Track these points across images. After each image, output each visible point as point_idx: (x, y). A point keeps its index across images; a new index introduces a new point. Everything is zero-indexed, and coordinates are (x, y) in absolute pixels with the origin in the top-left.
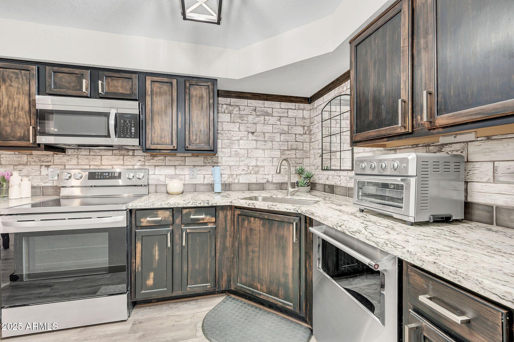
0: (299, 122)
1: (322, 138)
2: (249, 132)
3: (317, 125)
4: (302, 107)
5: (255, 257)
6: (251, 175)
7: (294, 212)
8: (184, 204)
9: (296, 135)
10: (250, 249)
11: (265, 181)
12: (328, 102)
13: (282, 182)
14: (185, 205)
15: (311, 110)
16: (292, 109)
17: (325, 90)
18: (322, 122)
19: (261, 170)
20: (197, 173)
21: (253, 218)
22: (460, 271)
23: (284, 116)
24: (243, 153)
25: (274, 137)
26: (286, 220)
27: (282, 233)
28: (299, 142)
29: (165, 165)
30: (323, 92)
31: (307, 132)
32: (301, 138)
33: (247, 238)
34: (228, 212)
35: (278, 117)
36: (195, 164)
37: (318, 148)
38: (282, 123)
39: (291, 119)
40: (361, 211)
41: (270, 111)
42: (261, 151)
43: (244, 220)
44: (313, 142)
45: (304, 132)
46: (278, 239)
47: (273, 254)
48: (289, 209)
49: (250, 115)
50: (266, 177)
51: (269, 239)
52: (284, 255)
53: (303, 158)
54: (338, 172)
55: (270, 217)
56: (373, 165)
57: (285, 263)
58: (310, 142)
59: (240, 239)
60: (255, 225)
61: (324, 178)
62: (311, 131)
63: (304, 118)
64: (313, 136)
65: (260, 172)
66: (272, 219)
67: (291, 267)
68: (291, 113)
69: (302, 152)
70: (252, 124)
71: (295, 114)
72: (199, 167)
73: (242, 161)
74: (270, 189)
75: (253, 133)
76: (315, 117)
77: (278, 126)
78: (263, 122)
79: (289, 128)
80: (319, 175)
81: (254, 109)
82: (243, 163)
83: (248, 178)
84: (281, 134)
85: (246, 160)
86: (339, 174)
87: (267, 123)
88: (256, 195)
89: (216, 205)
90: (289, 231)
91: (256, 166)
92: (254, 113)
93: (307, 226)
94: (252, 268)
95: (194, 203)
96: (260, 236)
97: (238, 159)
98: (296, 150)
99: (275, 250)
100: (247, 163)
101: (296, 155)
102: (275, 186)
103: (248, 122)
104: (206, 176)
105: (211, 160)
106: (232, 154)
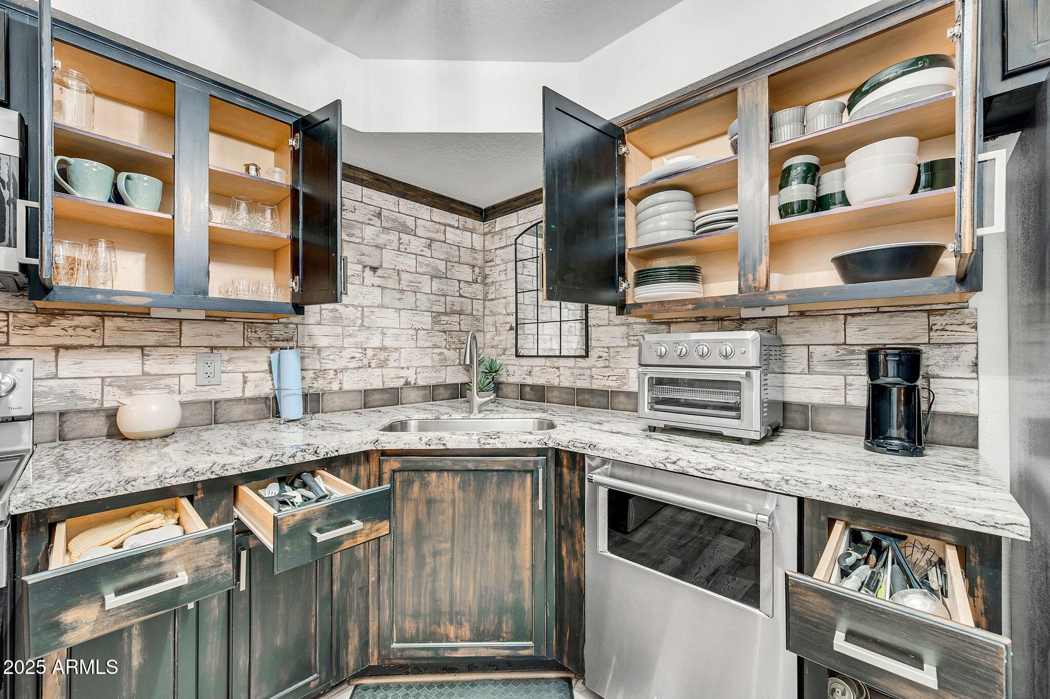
0: (466, 257)
1: (517, 293)
2: (365, 267)
3: (502, 267)
4: (471, 227)
5: (441, 565)
6: (370, 370)
7: (540, 446)
8: (244, 463)
9: (459, 283)
10: (427, 548)
11: (401, 383)
12: (529, 225)
13: (434, 382)
14: (246, 468)
15: (485, 234)
16: (453, 227)
17: (523, 201)
18: (516, 261)
19: (392, 358)
20: (224, 369)
21: (434, 475)
23: (438, 239)
24: (352, 317)
25: (420, 283)
26: (519, 467)
27: (507, 495)
28: (465, 297)
29: (103, 346)
30: (518, 204)
31: (479, 278)
32: (470, 290)
33: (418, 524)
34: (362, 468)
35: (427, 240)
36: (215, 342)
37: (505, 313)
38: (435, 254)
39: (451, 248)
40: (652, 429)
41: (410, 222)
42: (391, 314)
43: (410, 483)
44: (492, 300)
45: (474, 277)
46: (499, 511)
47: (488, 547)
48: (529, 441)
49: (368, 224)
50: (404, 373)
51: (478, 516)
52: (513, 541)
54: (555, 359)
55: (481, 465)
57: (514, 560)
58: (484, 300)
59: (399, 531)
60: (441, 489)
61: (520, 372)
62: (486, 277)
63: (473, 249)
64: (492, 289)
65: (391, 363)
66: (485, 468)
67: (528, 565)
68: (452, 235)
69: (470, 318)
70: (372, 246)
71: (458, 239)
72: (228, 351)
73: (350, 335)
74: (412, 401)
75: (374, 269)
76: (496, 249)
77: (427, 259)
78: (395, 245)
79: (449, 267)
80: (509, 366)
81: (377, 212)
82: (351, 340)
83: (364, 377)
84: (433, 277)
85: (359, 333)
86: (556, 365)
87: (406, 249)
88: (402, 418)
89: (336, 454)
90: (524, 488)
91: (381, 349)
92: (376, 221)
93: (562, 471)
94: (433, 592)
95: (276, 459)
96: (454, 514)
97: (339, 330)
98: (460, 315)
99: (492, 535)
100: (361, 340)
101: (459, 324)
102: (421, 393)
103: (363, 240)
104: (250, 376)
105: (264, 333)
106: (325, 317)
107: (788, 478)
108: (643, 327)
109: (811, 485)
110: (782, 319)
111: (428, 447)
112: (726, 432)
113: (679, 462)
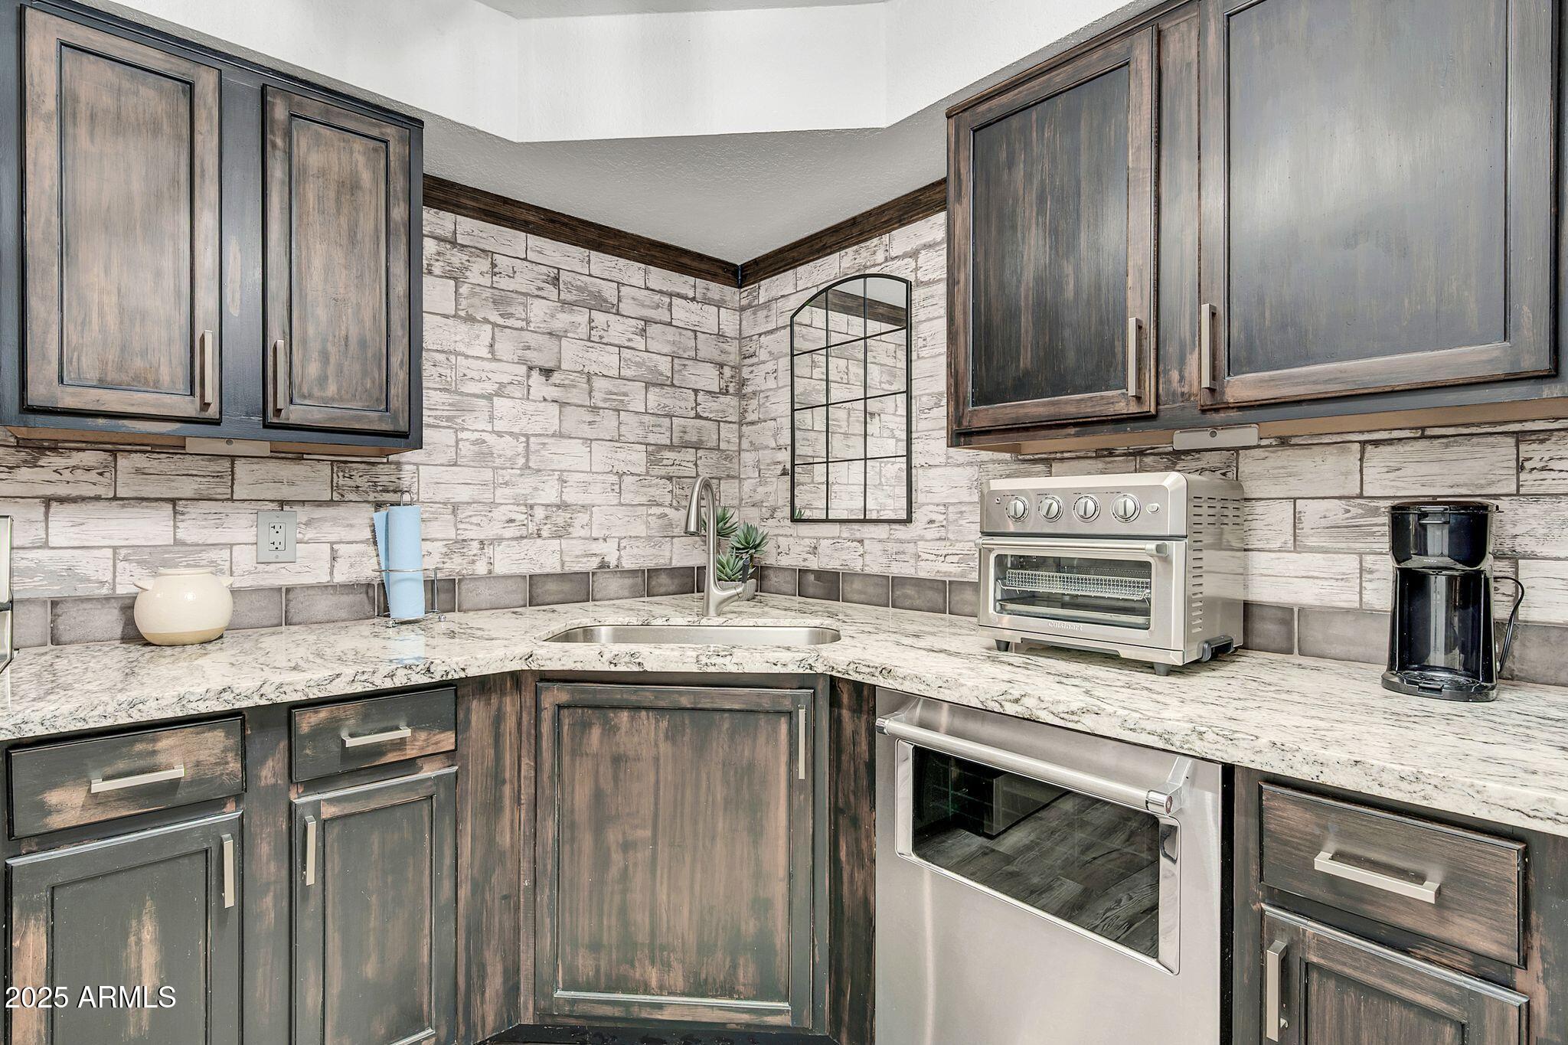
0: (707, 349)
1: (793, 410)
2: (531, 368)
3: (770, 366)
4: (717, 297)
5: (635, 864)
6: (539, 541)
7: (801, 671)
8: (312, 683)
9: (696, 395)
10: (613, 836)
11: (593, 564)
12: (814, 291)
13: (651, 565)
14: (315, 690)
15: (742, 309)
16: (685, 298)
17: (804, 249)
18: (792, 356)
19: (577, 523)
20: (299, 536)
21: (625, 715)
22: (1426, 771)
23: (658, 318)
24: (509, 453)
25: (625, 394)
26: (766, 704)
27: (746, 753)
28: (706, 419)
29: (115, 498)
30: (795, 254)
31: (732, 385)
32: (715, 406)
33: (598, 796)
34: (508, 700)
35: (639, 322)
36: (286, 493)
37: (774, 445)
38: (653, 346)
39: (680, 334)
40: (1003, 646)
41: (609, 291)
42: (576, 447)
43: (586, 726)
44: (752, 423)
45: (723, 385)
46: (732, 779)
47: (713, 838)
48: (783, 661)
49: (537, 296)
50: (598, 547)
51: (697, 786)
52: (756, 832)
53: (720, 479)
54: (856, 526)
55: (703, 700)
56: (1055, 507)
57: (758, 862)
58: (741, 424)
59: (567, 806)
60: (636, 739)
61: (799, 549)
62: (743, 383)
63: (720, 335)
64: (753, 404)
65: (577, 531)
66: (708, 706)
67: (782, 872)
68: (683, 312)
69: (715, 455)
70: (544, 334)
71: (694, 319)
72: (307, 508)
73: (506, 484)
74: (612, 596)
75: (547, 372)
76: (760, 335)
77: (637, 353)
78: (583, 331)
79: (676, 367)
80: (780, 538)
81: (552, 275)
82: (507, 491)
83: (530, 553)
84: (648, 385)
85: (522, 479)
86: (858, 535)
87: (601, 337)
88: (586, 621)
89: (463, 675)
90: (776, 740)
91: (558, 507)
92: (551, 291)
93: (840, 715)
94: (623, 911)
95: (363, 678)
96: (657, 782)
97: (488, 474)
98: (697, 449)
99: (721, 820)
100: (523, 492)
101: (696, 465)
102: (628, 582)
103: (528, 323)
104: (342, 549)
105: (365, 478)
106: (463, 453)
107: (1203, 729)
108: (1006, 468)
109: (1242, 741)
110: (1247, 452)
111: (613, 669)
112: (1125, 653)
113: (1025, 701)
